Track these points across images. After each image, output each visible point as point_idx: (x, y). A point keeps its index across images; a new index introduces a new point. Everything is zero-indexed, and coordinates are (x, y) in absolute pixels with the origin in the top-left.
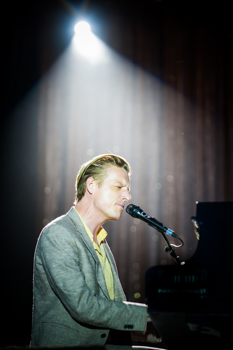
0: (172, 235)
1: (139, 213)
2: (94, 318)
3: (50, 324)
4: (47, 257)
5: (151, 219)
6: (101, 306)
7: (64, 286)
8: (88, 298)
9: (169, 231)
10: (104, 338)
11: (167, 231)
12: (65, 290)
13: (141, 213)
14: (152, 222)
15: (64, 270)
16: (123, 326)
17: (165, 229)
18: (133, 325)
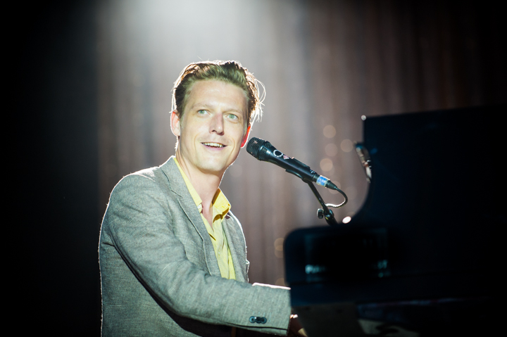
0: (327, 186)
1: (269, 152)
2: (197, 304)
5: (290, 160)
9: (322, 178)
11: (318, 179)
13: (272, 152)
14: (291, 166)
16: (248, 319)
17: (315, 177)
18: (266, 317)
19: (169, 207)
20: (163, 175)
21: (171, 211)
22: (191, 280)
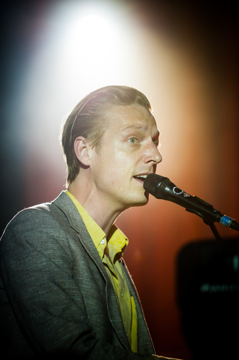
0: (231, 226)
1: (167, 189)
5: (191, 198)
9: (226, 218)
11: (222, 218)
13: (171, 189)
14: (192, 204)
17: (218, 216)
19: (69, 246)
20: (58, 210)
21: (72, 251)
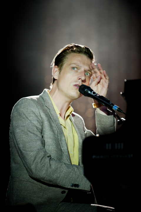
0: (118, 110)
1: (89, 92)
3: (18, 182)
4: (14, 124)
5: (100, 97)
6: (52, 166)
7: (23, 147)
8: (42, 158)
10: (64, 194)
11: (114, 107)
12: (24, 150)
15: (26, 135)
16: (70, 185)
17: (112, 106)
18: (79, 184)
21: (41, 118)
22: (43, 163)
